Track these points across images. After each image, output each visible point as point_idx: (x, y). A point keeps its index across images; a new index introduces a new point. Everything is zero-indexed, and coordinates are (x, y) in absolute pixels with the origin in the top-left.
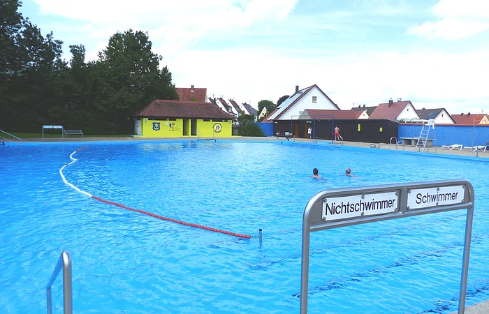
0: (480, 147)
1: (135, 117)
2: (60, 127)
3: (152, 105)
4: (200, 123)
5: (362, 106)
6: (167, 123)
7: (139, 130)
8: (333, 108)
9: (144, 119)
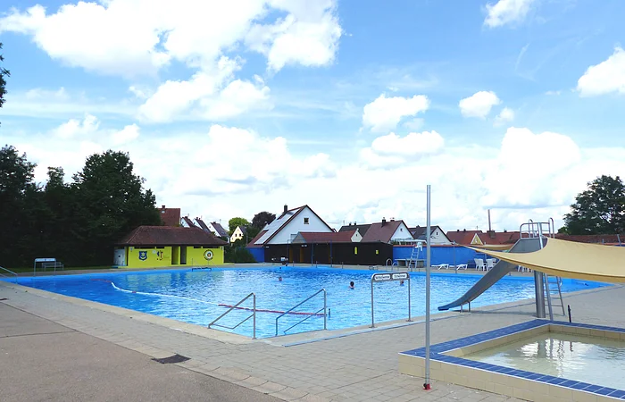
0: (462, 265)
1: (117, 245)
2: (53, 260)
3: (137, 232)
4: (190, 250)
5: (353, 224)
6: (155, 251)
7: (122, 259)
8: (326, 230)
9: (130, 248)
